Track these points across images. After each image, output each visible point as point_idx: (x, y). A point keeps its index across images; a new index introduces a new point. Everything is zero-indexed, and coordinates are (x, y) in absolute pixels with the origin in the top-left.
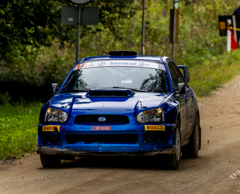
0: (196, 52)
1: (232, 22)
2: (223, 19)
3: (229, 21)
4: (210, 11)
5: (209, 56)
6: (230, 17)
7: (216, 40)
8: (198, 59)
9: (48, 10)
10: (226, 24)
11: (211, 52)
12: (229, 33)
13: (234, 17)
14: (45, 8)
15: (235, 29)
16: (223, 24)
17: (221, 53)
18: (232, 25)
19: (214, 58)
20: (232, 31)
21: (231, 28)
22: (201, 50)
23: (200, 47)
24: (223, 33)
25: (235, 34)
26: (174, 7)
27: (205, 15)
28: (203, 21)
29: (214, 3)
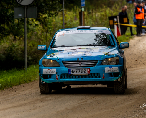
1: (117, 20)
2: (111, 18)
3: (115, 20)
4: (103, 15)
6: (116, 17)
9: (6, 13)
10: (114, 21)
12: (116, 27)
13: (118, 17)
14: (4, 12)
15: (119, 24)
16: (111, 22)
18: (117, 22)
20: (117, 25)
21: (116, 23)
24: (112, 27)
25: (119, 27)
27: (100, 18)
28: (99, 22)
29: (105, 11)
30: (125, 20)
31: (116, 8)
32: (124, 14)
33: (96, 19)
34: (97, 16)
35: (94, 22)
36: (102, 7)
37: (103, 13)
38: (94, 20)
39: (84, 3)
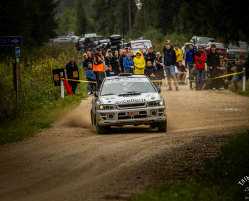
0: (36, 99)
1: (64, 74)
2: (57, 72)
3: (62, 74)
4: (46, 68)
5: (47, 102)
6: (62, 70)
7: (52, 89)
8: (38, 105)
10: (60, 76)
11: (48, 99)
12: (62, 83)
15: (67, 79)
16: (56, 77)
17: (57, 99)
18: (64, 76)
19: (51, 103)
20: (65, 81)
21: (63, 79)
22: (40, 98)
23: (39, 96)
24: (57, 84)
26: (16, 62)
27: (41, 72)
28: (40, 77)
29: (48, 63)
30: (75, 74)
31: (63, 58)
32: (73, 66)
33: (36, 74)
34: (37, 69)
35: (33, 77)
36: (44, 58)
37: (45, 66)
38: (34, 74)
39: (19, 51)
